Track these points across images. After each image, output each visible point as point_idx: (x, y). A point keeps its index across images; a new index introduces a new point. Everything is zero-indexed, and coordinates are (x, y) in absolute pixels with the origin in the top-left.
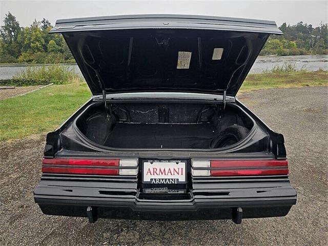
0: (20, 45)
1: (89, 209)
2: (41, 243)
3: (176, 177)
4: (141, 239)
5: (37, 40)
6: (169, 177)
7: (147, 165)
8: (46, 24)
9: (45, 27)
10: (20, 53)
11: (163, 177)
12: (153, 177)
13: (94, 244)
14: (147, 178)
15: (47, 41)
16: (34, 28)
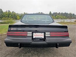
0: (3, 16)
1: (19, 44)
2: (5, 56)
3: (41, 37)
4: (32, 55)
5: (7, 15)
6: (40, 37)
7: (34, 34)
9: (9, 12)
11: (38, 37)
12: (36, 37)
13: (19, 56)
14: (34, 37)
15: (9, 15)
16: (6, 12)
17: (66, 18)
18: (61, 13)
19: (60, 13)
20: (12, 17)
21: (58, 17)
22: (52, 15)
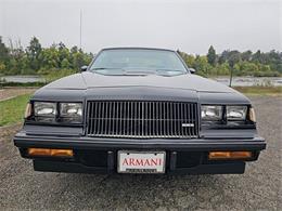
0: (40, 61)
5: (54, 58)
8: (62, 46)
10: (39, 68)
15: (61, 59)
16: (53, 49)
17: (276, 72)
18: (254, 52)
19: (249, 52)
20: (72, 67)
21: (241, 68)
22: (217, 60)
